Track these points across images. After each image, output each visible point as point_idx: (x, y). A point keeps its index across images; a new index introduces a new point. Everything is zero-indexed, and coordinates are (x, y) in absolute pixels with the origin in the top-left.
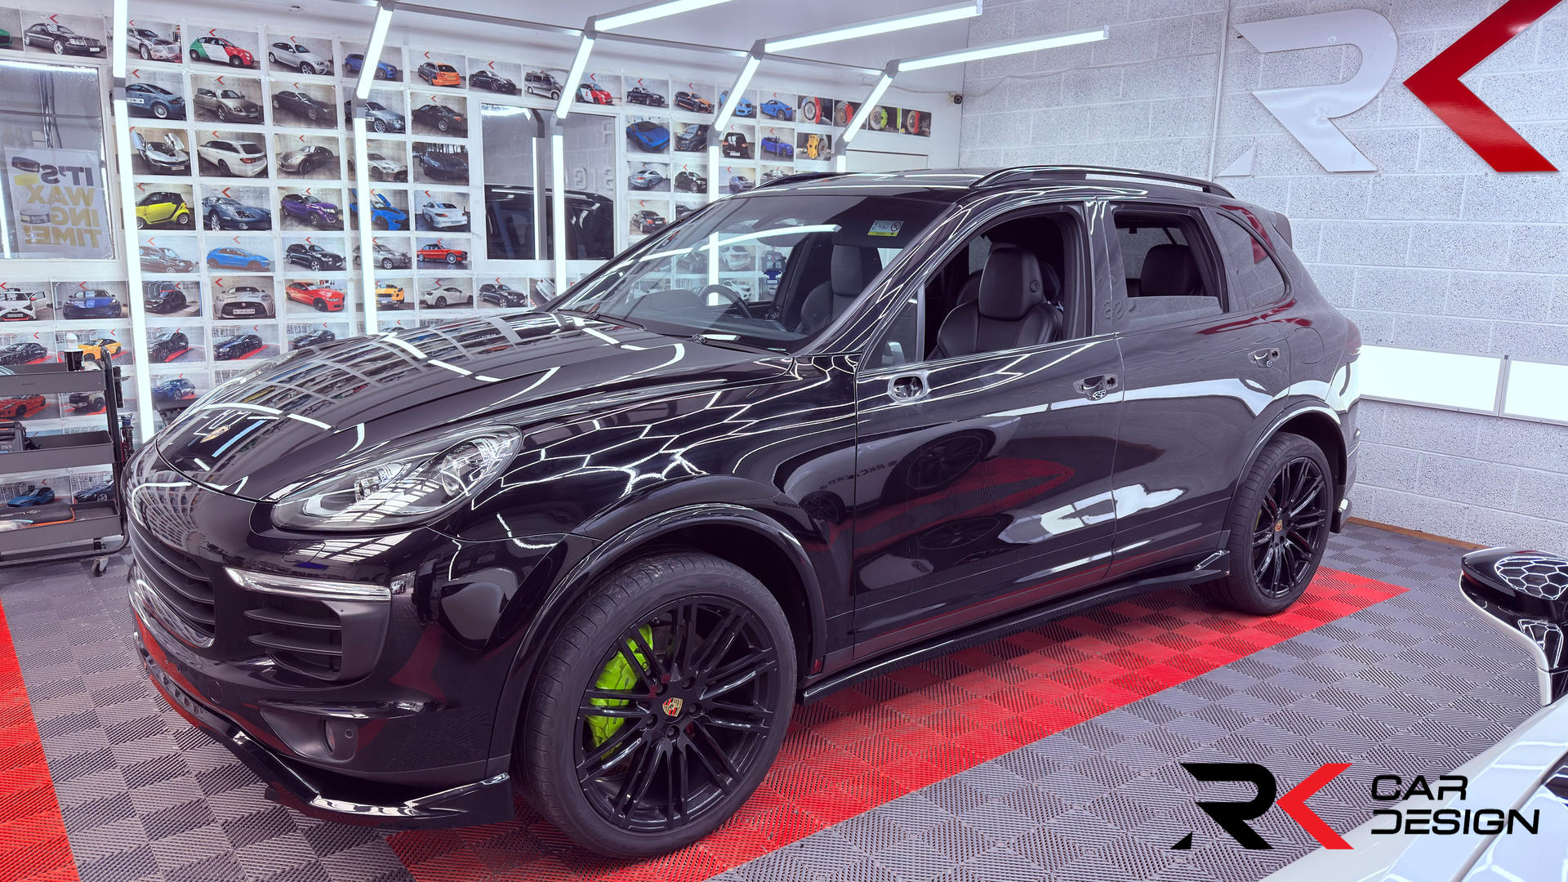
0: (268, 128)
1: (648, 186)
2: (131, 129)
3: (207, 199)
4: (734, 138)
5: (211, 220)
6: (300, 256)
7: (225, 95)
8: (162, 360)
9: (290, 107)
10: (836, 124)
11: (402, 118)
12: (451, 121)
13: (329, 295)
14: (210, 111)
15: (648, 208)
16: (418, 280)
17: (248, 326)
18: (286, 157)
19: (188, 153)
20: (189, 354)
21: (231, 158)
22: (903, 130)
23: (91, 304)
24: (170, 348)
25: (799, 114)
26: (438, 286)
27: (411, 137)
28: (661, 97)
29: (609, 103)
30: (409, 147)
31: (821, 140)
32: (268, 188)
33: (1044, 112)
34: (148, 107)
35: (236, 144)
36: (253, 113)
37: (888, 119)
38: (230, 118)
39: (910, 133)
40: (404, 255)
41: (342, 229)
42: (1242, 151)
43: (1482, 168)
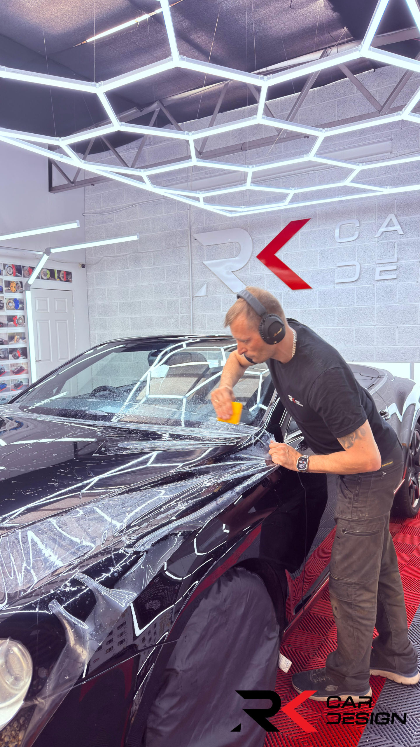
10: (24, 276)
22: (59, 279)
25: (4, 272)
31: (17, 284)
33: (122, 271)
37: (50, 274)
39: (62, 281)
42: (202, 285)
43: (287, 289)
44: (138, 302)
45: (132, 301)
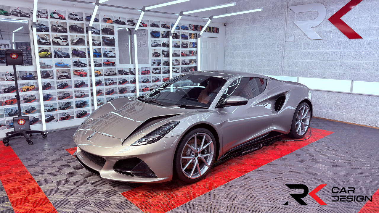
0: (68, 34)
1: (156, 46)
2: (37, 34)
3: (54, 51)
4: (175, 34)
5: (55, 56)
6: (76, 64)
7: (58, 26)
8: (45, 90)
9: (73, 29)
10: (198, 31)
11: (99, 31)
12: (110, 31)
13: (83, 73)
14: (55, 30)
15: (156, 51)
16: (104, 69)
17: (65, 81)
18: (73, 40)
19: (50, 40)
20: (51, 88)
21: (60, 41)
22: (213, 32)
23: (28, 76)
24: (46, 87)
25: (189, 29)
26: (108, 70)
27: (101, 35)
28: (158, 25)
29: (146, 27)
30: (101, 38)
31: (195, 34)
32: (69, 48)
33: (245, 27)
34: (40, 29)
35: (61, 37)
36: (65, 30)
37: (209, 29)
38: (60, 31)
40: (100, 63)
41: (86, 57)
42: (292, 35)
43: (346, 38)
44: (253, 44)
45: (249, 43)
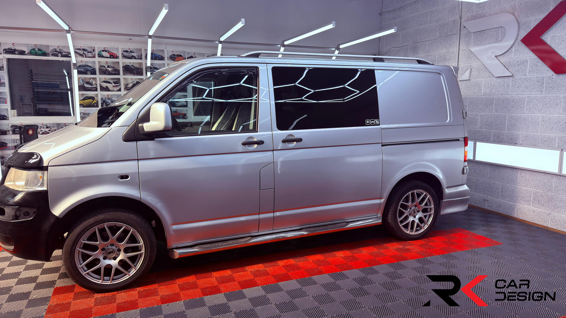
0: (121, 77)
2: (78, 77)
3: (102, 98)
5: (103, 104)
7: (108, 67)
9: (128, 70)
14: (103, 72)
18: (127, 85)
19: (96, 85)
21: (110, 86)
34: (85, 71)
35: (111, 81)
36: (117, 72)
38: (110, 74)
42: (467, 69)
43: (551, 73)
